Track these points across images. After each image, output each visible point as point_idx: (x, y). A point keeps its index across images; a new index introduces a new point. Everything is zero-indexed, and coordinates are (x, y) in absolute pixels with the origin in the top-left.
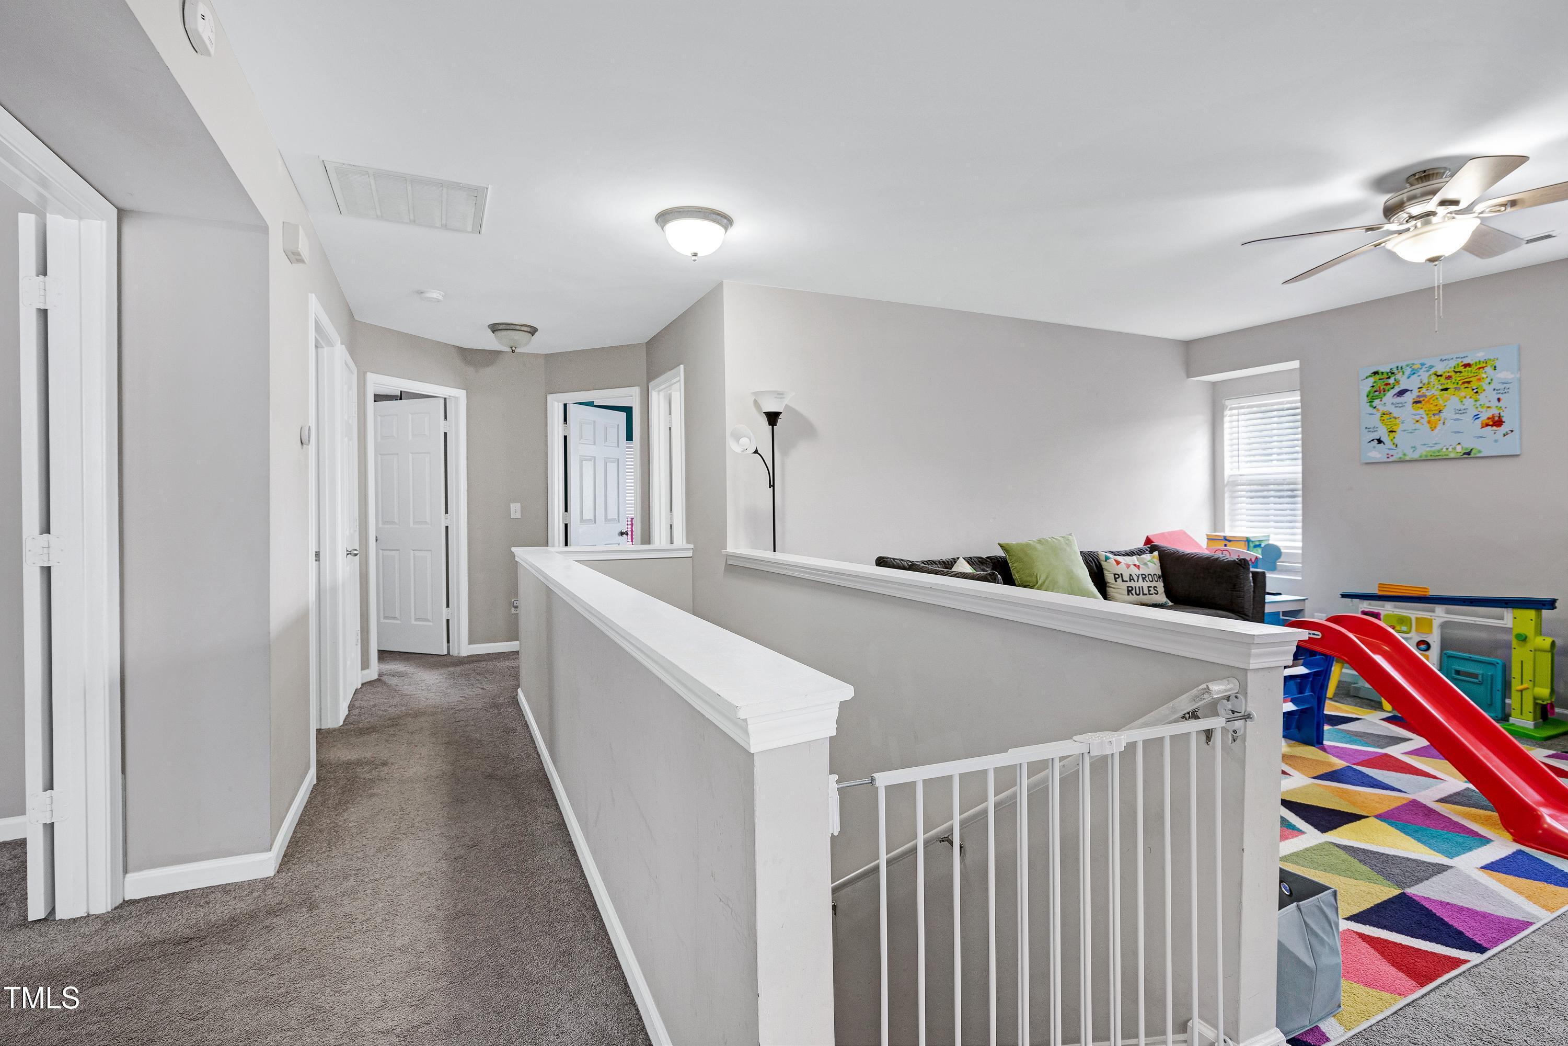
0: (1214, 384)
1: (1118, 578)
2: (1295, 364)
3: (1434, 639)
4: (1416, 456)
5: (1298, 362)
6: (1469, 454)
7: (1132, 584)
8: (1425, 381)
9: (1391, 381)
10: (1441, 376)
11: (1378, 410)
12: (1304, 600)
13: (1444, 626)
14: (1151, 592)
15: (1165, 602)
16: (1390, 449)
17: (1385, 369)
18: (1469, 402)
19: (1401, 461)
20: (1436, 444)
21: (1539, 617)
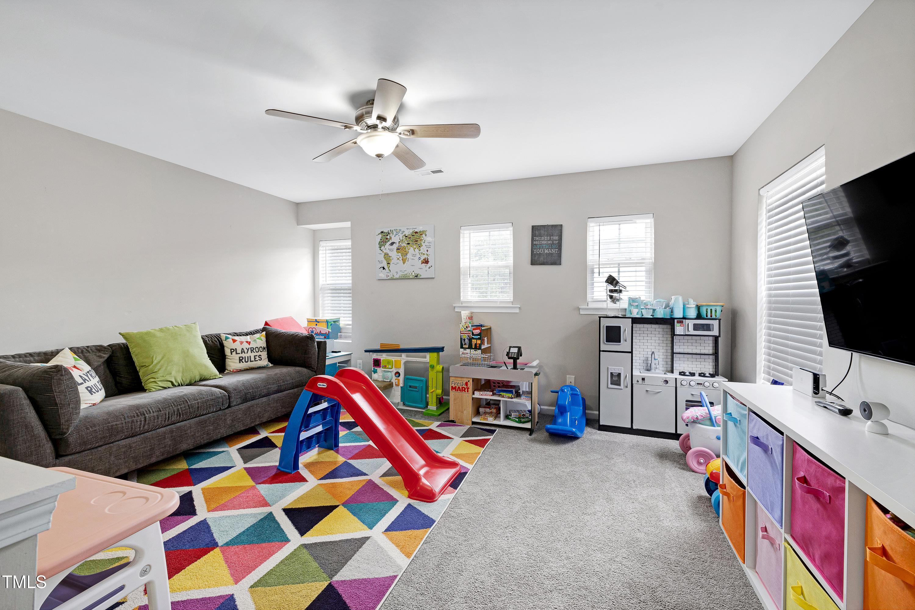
0: (314, 231)
1: (233, 352)
2: (348, 224)
3: (402, 371)
4: (397, 276)
5: (350, 223)
6: (417, 276)
7: (243, 355)
8: (401, 239)
9: (388, 237)
10: (407, 237)
11: (383, 252)
12: (351, 354)
13: (406, 363)
14: (256, 360)
15: (267, 365)
16: (388, 273)
17: (386, 231)
18: (417, 250)
19: (392, 279)
20: (405, 271)
21: (438, 356)
